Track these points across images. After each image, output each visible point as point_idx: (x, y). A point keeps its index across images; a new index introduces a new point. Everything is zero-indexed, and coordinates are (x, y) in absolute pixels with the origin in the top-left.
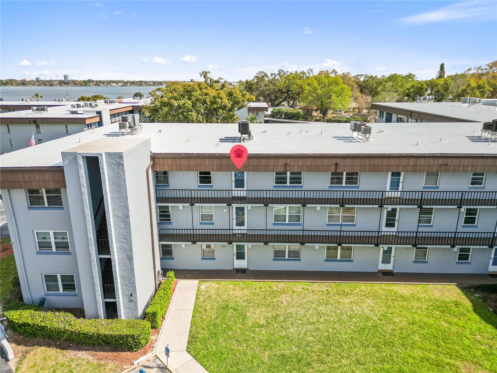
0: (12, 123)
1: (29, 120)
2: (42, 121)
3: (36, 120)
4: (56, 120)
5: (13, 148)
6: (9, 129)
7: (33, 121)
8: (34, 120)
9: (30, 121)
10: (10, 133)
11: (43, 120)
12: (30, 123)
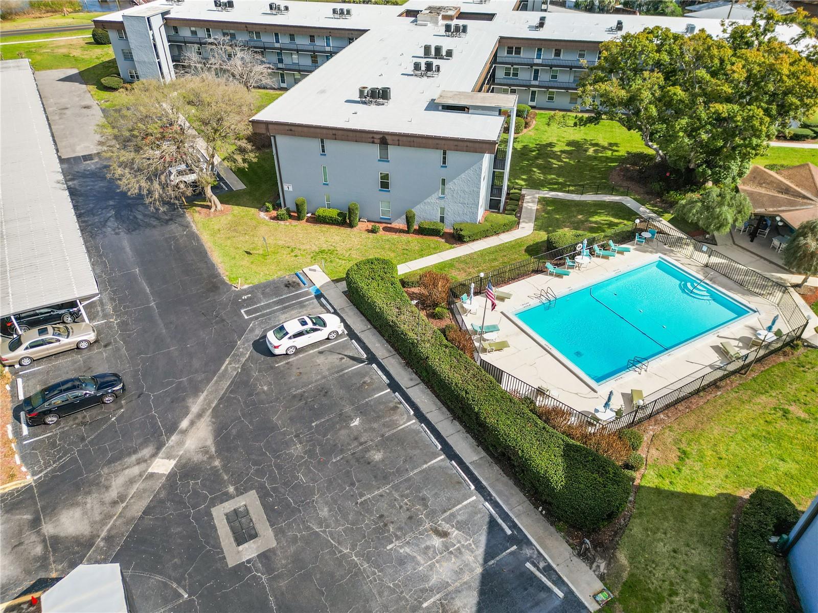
0: (336, 139)
1: (371, 135)
2: (399, 140)
3: (387, 137)
4: (430, 141)
5: (327, 184)
6: (323, 146)
7: (380, 139)
8: (381, 136)
9: (373, 138)
10: (325, 155)
11: (401, 138)
12: (373, 142)
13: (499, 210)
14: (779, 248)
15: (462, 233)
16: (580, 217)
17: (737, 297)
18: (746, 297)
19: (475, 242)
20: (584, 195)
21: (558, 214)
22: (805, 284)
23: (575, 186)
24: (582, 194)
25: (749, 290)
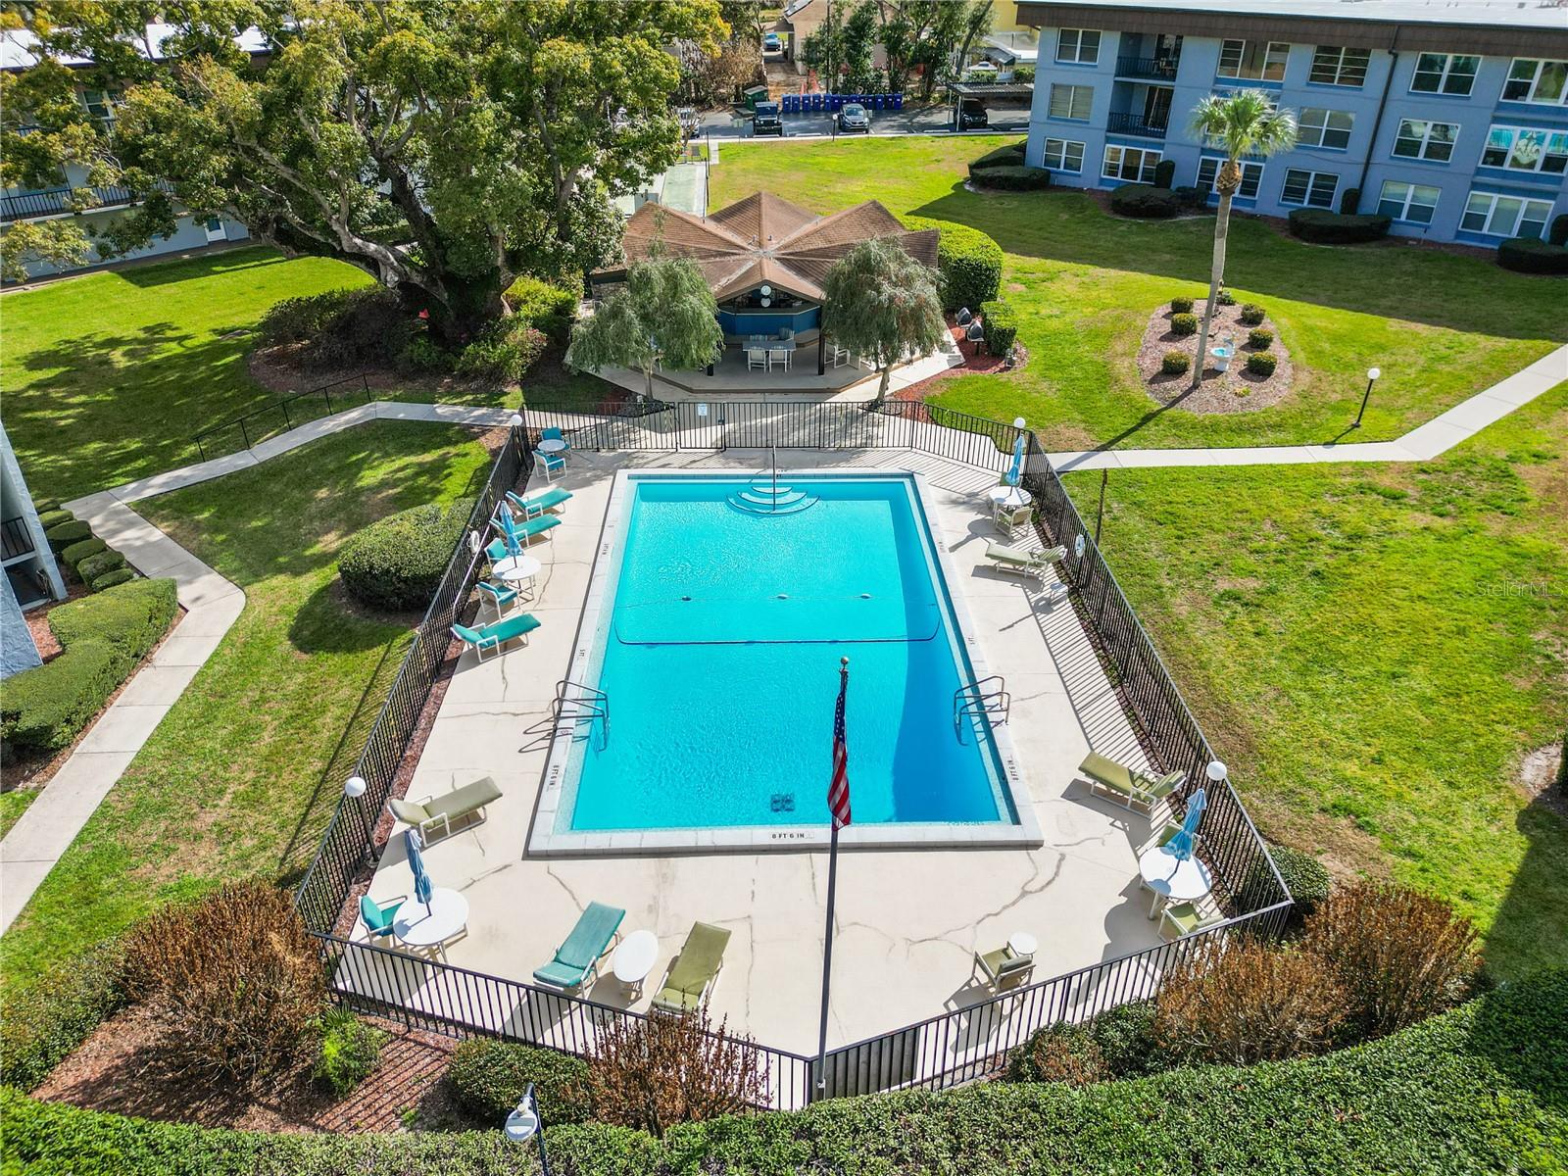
13: (50, 593)
14: (767, 361)
15: (28, 722)
16: (323, 493)
17: (842, 469)
18: (856, 462)
19: (95, 729)
20: (255, 448)
21: (255, 516)
22: (887, 393)
23: (197, 439)
24: (247, 445)
25: (840, 449)
